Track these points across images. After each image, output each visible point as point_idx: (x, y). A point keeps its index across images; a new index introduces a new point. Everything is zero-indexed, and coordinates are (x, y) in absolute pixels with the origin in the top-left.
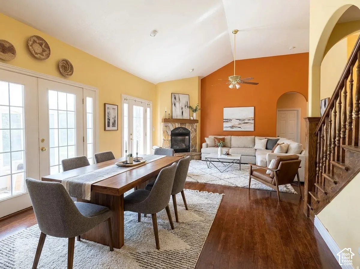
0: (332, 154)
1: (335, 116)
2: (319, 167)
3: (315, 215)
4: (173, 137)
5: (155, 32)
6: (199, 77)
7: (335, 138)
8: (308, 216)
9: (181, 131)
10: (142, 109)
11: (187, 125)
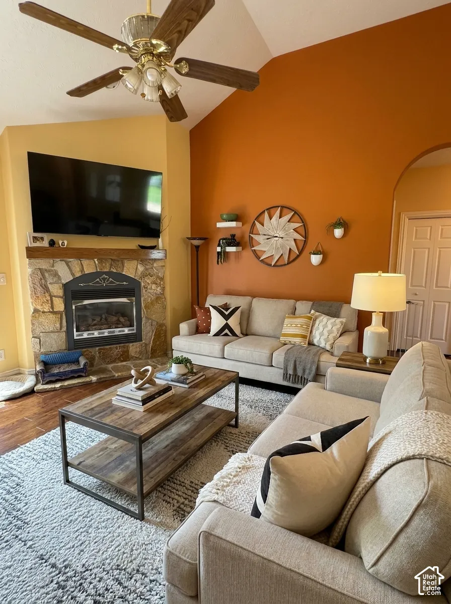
4: (72, 303)
9: (107, 282)
11: (126, 263)
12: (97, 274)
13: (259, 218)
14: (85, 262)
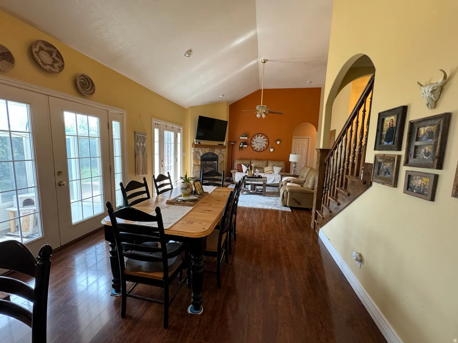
0: (336, 182)
1: (342, 149)
2: (325, 190)
3: (320, 229)
4: (202, 162)
5: (190, 52)
6: (228, 102)
7: (339, 168)
8: (315, 229)
9: (210, 156)
10: (172, 134)
11: (216, 150)
12: (208, 153)
13: (254, 136)
14: (206, 149)
